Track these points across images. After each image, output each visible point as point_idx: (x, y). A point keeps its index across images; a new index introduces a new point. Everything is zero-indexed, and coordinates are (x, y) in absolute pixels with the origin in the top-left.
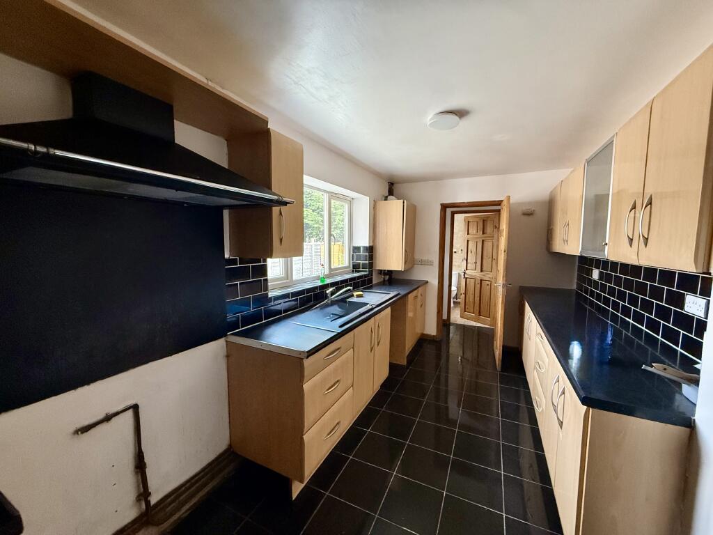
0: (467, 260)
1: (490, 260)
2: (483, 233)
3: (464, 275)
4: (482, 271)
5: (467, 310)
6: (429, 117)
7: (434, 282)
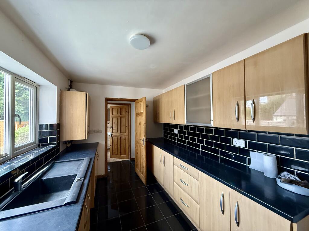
0: (113, 128)
1: (125, 127)
2: (121, 114)
3: (112, 136)
4: (121, 133)
5: (114, 153)
6: (132, 35)
7: (103, 143)
